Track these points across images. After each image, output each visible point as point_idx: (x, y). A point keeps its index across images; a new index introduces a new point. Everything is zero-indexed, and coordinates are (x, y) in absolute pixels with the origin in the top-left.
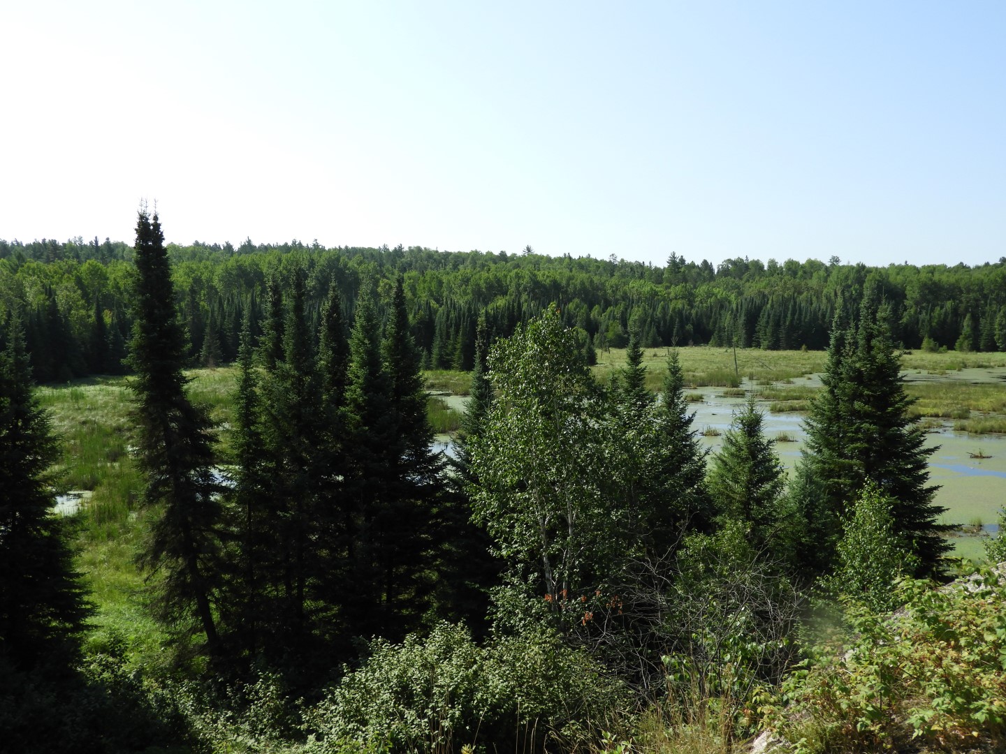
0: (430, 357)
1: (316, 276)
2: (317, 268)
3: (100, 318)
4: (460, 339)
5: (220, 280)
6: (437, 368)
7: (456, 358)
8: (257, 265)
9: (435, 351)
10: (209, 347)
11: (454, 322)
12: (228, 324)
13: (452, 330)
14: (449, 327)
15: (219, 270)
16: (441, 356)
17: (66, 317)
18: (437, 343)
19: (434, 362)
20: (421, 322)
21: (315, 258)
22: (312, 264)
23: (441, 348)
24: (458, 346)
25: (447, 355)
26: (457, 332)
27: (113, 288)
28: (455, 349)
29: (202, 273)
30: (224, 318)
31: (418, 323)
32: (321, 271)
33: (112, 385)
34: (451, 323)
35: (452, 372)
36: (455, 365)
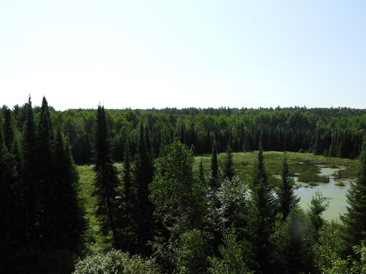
0: (328, 152)
1: (290, 120)
2: (290, 117)
3: (208, 134)
4: (340, 145)
5: (255, 121)
6: (330, 156)
7: (338, 152)
8: (268, 116)
9: (330, 149)
10: (246, 145)
11: (338, 138)
12: (254, 137)
13: (338, 141)
14: (336, 140)
15: (255, 118)
16: (332, 152)
17: (196, 134)
18: (331, 146)
19: (330, 154)
20: (326, 138)
21: (290, 113)
22: (289, 115)
23: (333, 148)
24: (339, 148)
25: (335, 151)
26: (339, 142)
27: (216, 124)
28: (338, 149)
29: (249, 119)
30: (253, 135)
31: (324, 138)
32: (291, 118)
33: (208, 157)
34: (337, 139)
35: (336, 158)
36: (338, 155)
